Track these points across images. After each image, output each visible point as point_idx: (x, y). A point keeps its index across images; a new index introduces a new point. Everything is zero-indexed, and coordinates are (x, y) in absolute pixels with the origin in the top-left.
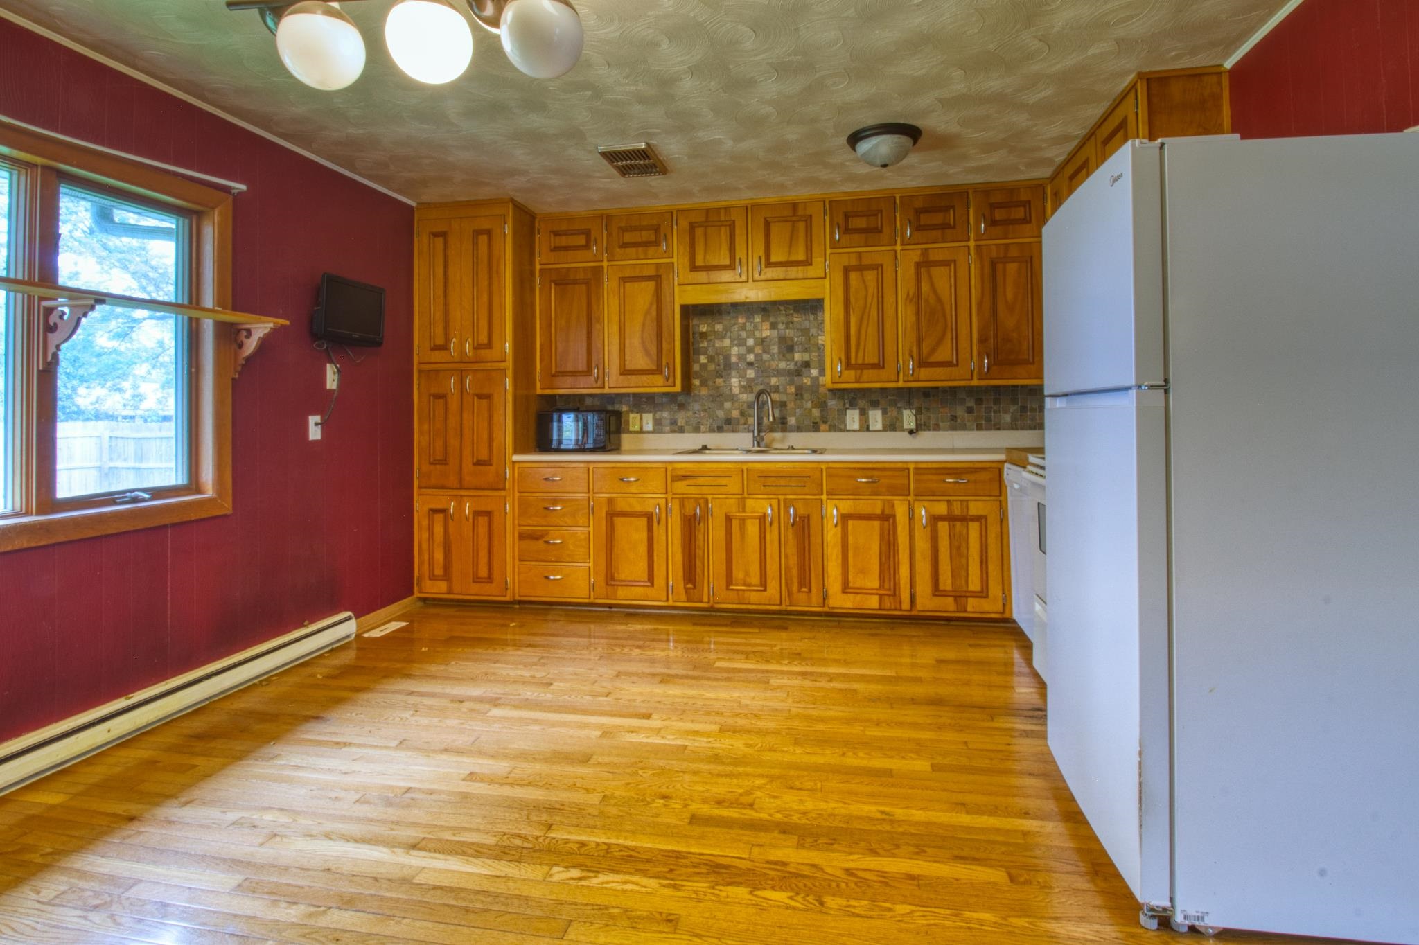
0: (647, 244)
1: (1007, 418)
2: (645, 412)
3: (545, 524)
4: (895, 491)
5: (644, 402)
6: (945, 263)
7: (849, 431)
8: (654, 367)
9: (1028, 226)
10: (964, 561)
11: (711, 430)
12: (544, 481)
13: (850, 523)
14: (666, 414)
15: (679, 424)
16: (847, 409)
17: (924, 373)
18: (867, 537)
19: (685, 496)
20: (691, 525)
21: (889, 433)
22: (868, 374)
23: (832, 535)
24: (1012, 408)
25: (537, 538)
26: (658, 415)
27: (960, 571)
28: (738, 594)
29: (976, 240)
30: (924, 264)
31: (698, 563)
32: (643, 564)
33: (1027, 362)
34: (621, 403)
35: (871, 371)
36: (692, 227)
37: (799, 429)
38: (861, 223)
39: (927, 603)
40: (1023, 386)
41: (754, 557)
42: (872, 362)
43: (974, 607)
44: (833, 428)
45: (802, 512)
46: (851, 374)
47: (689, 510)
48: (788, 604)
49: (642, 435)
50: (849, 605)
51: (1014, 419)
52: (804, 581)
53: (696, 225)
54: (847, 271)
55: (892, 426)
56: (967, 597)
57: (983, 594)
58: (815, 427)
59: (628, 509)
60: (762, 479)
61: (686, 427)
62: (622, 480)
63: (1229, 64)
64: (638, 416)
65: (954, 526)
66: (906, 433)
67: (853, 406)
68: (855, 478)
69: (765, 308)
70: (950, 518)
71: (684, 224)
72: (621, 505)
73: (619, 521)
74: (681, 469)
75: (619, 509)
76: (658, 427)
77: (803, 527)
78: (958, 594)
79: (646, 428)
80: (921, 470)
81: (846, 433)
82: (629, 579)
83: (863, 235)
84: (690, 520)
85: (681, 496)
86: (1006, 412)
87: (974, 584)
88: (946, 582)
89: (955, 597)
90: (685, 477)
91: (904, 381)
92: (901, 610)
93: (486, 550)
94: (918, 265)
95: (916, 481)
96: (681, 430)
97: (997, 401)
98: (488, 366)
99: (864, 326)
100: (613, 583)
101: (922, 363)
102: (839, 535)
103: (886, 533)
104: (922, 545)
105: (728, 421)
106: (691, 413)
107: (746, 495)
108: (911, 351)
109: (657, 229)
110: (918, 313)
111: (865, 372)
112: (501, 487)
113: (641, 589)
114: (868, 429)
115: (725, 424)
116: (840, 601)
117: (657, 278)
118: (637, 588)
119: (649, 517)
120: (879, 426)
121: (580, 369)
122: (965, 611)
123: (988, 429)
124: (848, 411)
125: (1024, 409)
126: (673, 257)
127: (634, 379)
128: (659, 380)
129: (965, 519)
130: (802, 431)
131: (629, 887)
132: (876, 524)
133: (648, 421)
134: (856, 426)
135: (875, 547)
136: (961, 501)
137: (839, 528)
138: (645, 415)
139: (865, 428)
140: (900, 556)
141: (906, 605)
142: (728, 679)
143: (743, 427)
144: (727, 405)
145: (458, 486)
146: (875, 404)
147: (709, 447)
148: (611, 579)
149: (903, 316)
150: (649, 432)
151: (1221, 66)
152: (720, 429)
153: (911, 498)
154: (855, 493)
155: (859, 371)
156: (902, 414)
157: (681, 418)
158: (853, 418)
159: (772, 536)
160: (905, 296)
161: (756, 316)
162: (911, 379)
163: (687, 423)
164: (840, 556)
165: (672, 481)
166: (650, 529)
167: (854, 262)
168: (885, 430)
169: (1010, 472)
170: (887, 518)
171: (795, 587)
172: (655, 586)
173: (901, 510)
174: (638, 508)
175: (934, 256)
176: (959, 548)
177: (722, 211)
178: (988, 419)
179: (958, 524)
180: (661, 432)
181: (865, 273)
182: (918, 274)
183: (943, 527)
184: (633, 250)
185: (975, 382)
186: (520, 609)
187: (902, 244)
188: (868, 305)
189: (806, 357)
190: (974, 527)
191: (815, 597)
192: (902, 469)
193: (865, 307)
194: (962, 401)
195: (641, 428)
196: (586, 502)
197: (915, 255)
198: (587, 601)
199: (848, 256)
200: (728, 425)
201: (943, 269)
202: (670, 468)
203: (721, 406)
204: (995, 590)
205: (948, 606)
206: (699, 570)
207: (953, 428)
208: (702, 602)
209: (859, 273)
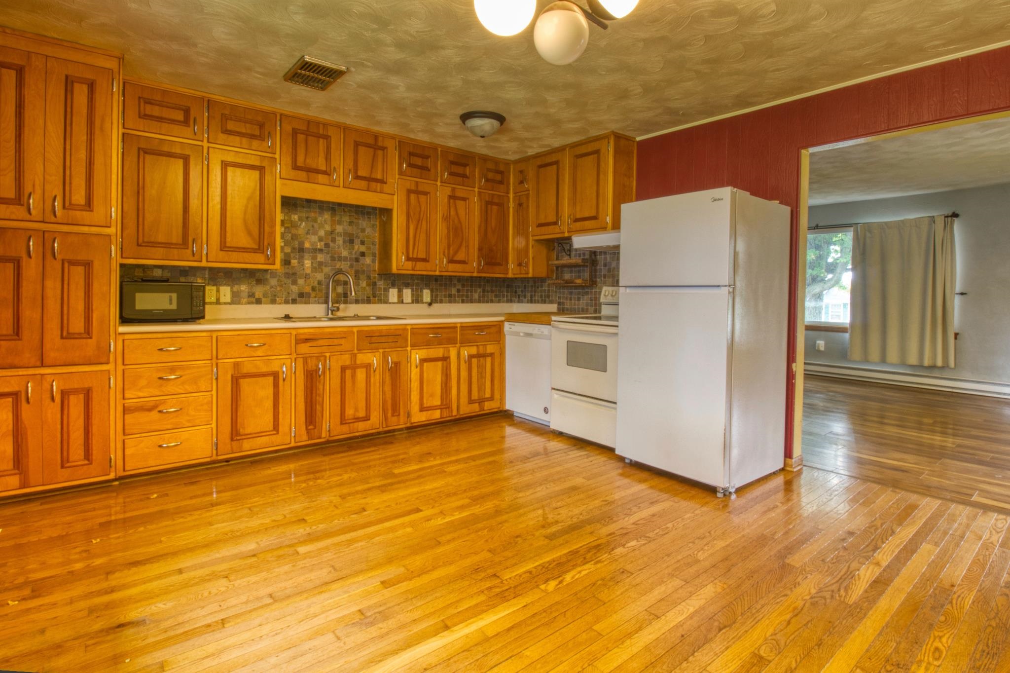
0: (252, 137)
1: (476, 296)
2: (221, 285)
3: (162, 394)
4: (452, 341)
5: (218, 276)
6: (464, 199)
7: (390, 303)
8: (256, 247)
9: (502, 186)
10: (484, 380)
11: (286, 302)
12: (160, 352)
13: (425, 364)
14: (244, 288)
15: (257, 296)
16: (389, 288)
17: (452, 267)
18: (434, 372)
19: (307, 355)
20: (312, 378)
21: (415, 305)
22: (420, 265)
23: (415, 373)
24: (479, 290)
25: (150, 410)
26: (236, 288)
27: (481, 388)
28: (349, 427)
29: (479, 188)
30: (453, 197)
31: (318, 408)
32: (269, 417)
33: (499, 264)
34: (195, 276)
35: (421, 263)
36: (295, 133)
37: (357, 302)
38: (418, 161)
39: (467, 409)
40: (484, 278)
41: (362, 396)
42: (422, 257)
43: (489, 406)
44: (380, 301)
45: (395, 360)
46: (409, 264)
47: (311, 364)
48: (384, 426)
49: (218, 306)
50: (424, 419)
51: (480, 297)
52: (395, 410)
53: (298, 131)
54: (409, 192)
55: (417, 300)
56: (484, 401)
57: (491, 399)
58: (368, 301)
59: (254, 370)
60: (369, 338)
61: (263, 299)
62: (247, 345)
63: (638, 139)
64: (214, 288)
65: (480, 361)
66: (426, 305)
67: (393, 286)
68: (428, 334)
69: (334, 208)
70: (478, 356)
71: (288, 128)
72: (248, 367)
73: (245, 383)
74: (305, 334)
75: (245, 372)
76: (236, 299)
77: (395, 372)
78: (481, 401)
79: (222, 300)
80: (464, 327)
81: (388, 305)
82: (256, 431)
83: (419, 170)
84: (312, 374)
85: (305, 356)
86: (476, 292)
87: (488, 395)
88: (475, 395)
89: (479, 402)
90: (307, 340)
91: (440, 271)
92: (452, 416)
93: (82, 431)
94: (450, 197)
95: (461, 335)
96: (259, 302)
97: (471, 286)
98: (85, 229)
99: (418, 232)
100: (238, 438)
101: (451, 261)
102: (419, 374)
103: (445, 368)
104: (464, 374)
105: (301, 295)
106: (268, 287)
107: (356, 351)
108: (444, 252)
109: (261, 126)
110: (448, 228)
111: (418, 263)
112: (104, 360)
113: (267, 437)
114: (402, 302)
115: (299, 297)
116: (419, 417)
117: (261, 169)
118: (263, 438)
119: (275, 375)
120: (409, 300)
121: (174, 241)
122: (484, 410)
123: (467, 302)
124: (390, 290)
125: (484, 291)
126: (275, 154)
127: (234, 256)
128: (260, 258)
129: (484, 356)
130: (359, 303)
131: (584, 573)
132: (440, 364)
133: (226, 292)
134: (396, 300)
135: (439, 378)
136: (483, 345)
137: (419, 368)
138: (222, 289)
139: (401, 301)
140: (452, 383)
141: (455, 413)
142: (419, 477)
143: (314, 299)
144: (301, 282)
145: (41, 365)
146: (407, 285)
147: (291, 316)
148: (235, 434)
149: (440, 230)
150: (225, 303)
151: (635, 138)
152: (294, 301)
153: (458, 345)
154: (428, 344)
155: (414, 263)
156: (423, 292)
157: (259, 291)
158: (393, 294)
159: (376, 379)
160: (441, 215)
161: (325, 213)
162: (444, 270)
163: (265, 295)
164: (419, 388)
165: (296, 343)
166: (276, 385)
167: (413, 188)
168: (413, 303)
169: (507, 326)
170: (445, 359)
171: (389, 414)
172: (280, 433)
173: (453, 353)
174: (264, 369)
175: (459, 194)
176: (481, 373)
177: (321, 126)
178: (467, 296)
179: (481, 359)
180: (239, 303)
181: (420, 196)
182: (449, 203)
183: (474, 361)
184: (238, 138)
185: (475, 274)
186: (120, 484)
187: (441, 182)
188: (421, 218)
189: (363, 249)
190: (489, 359)
191: (402, 419)
192: (452, 328)
193: (419, 220)
194: (455, 285)
195: (218, 299)
196: (210, 368)
197: (448, 191)
198: (208, 460)
199: (410, 183)
200: (302, 297)
201: (462, 203)
202: (294, 333)
203: (295, 282)
204: (497, 396)
205: (475, 408)
206: (319, 414)
207: (450, 302)
208: (320, 438)
209: (416, 195)
